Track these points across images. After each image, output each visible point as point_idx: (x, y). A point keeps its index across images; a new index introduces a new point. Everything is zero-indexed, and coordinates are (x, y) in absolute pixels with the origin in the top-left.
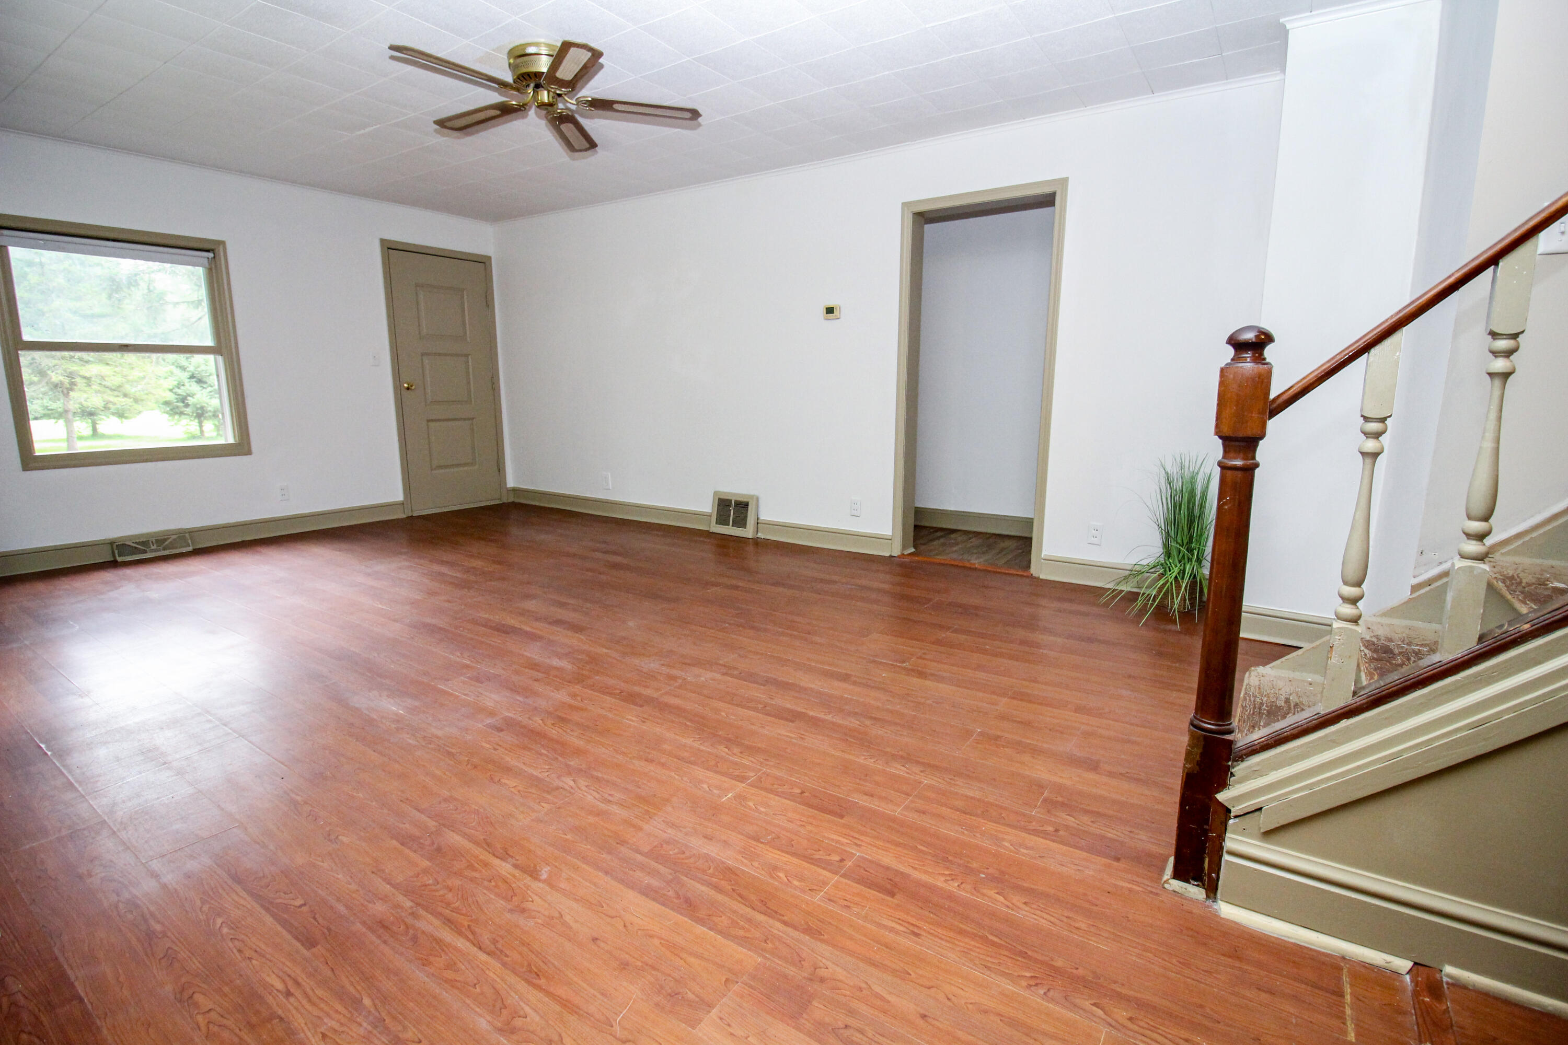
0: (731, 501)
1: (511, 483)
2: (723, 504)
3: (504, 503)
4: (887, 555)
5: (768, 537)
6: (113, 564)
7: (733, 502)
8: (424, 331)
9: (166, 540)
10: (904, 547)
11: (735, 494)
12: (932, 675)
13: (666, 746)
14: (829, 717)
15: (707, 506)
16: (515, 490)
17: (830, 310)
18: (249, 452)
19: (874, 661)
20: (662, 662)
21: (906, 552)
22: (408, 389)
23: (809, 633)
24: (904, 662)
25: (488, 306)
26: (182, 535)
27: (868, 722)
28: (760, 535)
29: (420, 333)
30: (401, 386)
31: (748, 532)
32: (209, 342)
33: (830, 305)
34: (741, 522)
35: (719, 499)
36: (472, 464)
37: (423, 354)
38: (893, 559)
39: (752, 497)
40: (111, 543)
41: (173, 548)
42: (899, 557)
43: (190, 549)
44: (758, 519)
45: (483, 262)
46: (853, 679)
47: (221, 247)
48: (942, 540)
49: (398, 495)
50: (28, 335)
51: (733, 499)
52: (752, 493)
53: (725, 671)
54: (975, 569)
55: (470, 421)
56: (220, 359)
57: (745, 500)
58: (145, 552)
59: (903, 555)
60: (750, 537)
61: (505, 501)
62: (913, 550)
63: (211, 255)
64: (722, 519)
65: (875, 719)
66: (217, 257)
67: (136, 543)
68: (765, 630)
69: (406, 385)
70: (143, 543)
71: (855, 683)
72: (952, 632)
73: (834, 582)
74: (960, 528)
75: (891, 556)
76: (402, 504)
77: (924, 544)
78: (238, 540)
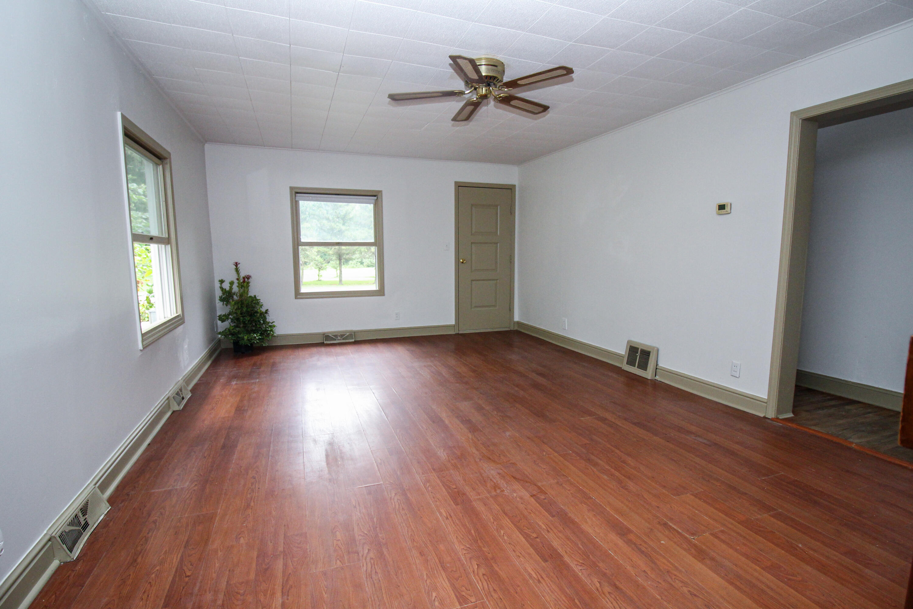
0: (638, 349)
1: (516, 318)
2: (633, 350)
3: (511, 330)
4: (762, 415)
5: (663, 381)
6: (322, 345)
7: (640, 350)
8: (474, 231)
9: (344, 335)
10: (779, 411)
11: (641, 344)
12: (713, 559)
13: (442, 547)
14: (577, 569)
15: (622, 350)
16: (518, 323)
17: (722, 207)
18: (384, 295)
19: (665, 524)
20: (501, 471)
21: (782, 417)
22: (462, 263)
23: (629, 478)
24: (693, 534)
25: (511, 214)
26: (353, 334)
27: (607, 589)
28: (657, 378)
29: (472, 232)
30: (459, 261)
31: (648, 374)
32: (372, 240)
33: (722, 203)
34: (644, 366)
35: (631, 346)
36: (495, 306)
37: (472, 243)
38: (767, 420)
39: (653, 348)
40: (324, 334)
41: (347, 339)
42: (772, 420)
43: (353, 340)
44: (657, 365)
45: (510, 189)
46: (631, 536)
47: (380, 194)
48: (832, 410)
49: (452, 321)
50: (303, 239)
51: (640, 347)
52: (654, 345)
53: (535, 493)
54: (850, 449)
55: (495, 281)
56: (376, 247)
57: (649, 350)
58: (335, 340)
59: (778, 418)
60: (649, 378)
61: (512, 329)
62: (791, 415)
63: (376, 198)
64: (631, 362)
65: (617, 588)
66: (378, 199)
67: (333, 335)
68: (596, 465)
69: (461, 261)
70: (336, 336)
71: (629, 542)
72: (772, 516)
73: (690, 433)
74: (861, 400)
75: (765, 418)
76: (454, 326)
77: (807, 411)
78: (374, 338)
